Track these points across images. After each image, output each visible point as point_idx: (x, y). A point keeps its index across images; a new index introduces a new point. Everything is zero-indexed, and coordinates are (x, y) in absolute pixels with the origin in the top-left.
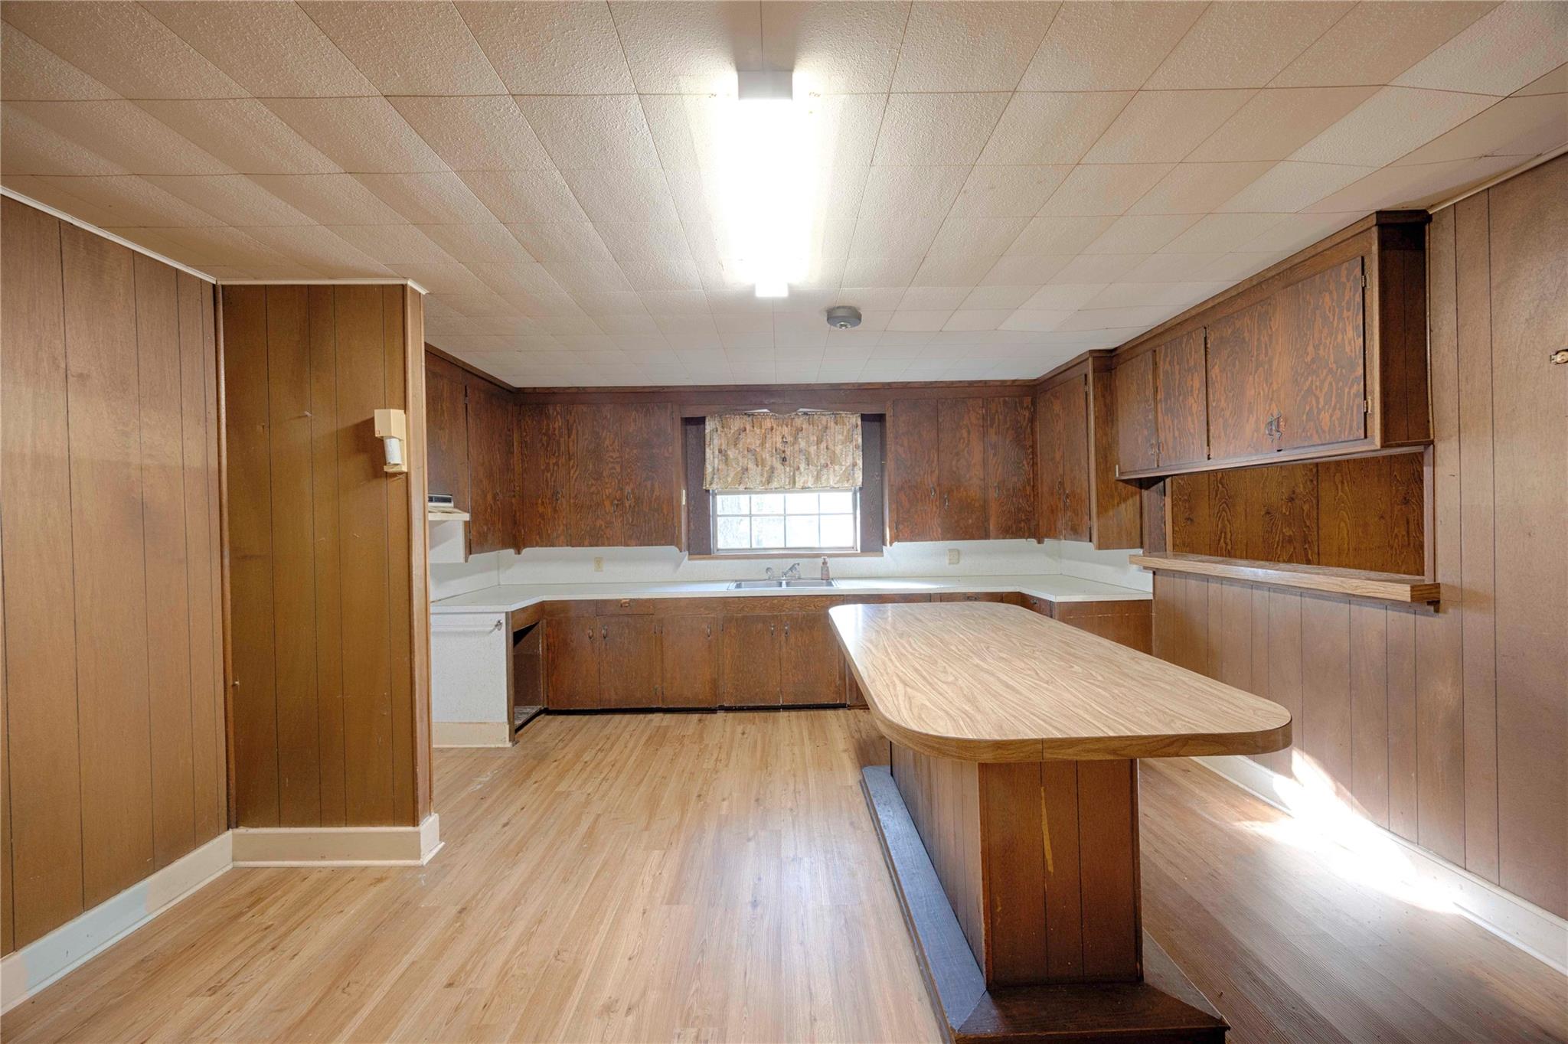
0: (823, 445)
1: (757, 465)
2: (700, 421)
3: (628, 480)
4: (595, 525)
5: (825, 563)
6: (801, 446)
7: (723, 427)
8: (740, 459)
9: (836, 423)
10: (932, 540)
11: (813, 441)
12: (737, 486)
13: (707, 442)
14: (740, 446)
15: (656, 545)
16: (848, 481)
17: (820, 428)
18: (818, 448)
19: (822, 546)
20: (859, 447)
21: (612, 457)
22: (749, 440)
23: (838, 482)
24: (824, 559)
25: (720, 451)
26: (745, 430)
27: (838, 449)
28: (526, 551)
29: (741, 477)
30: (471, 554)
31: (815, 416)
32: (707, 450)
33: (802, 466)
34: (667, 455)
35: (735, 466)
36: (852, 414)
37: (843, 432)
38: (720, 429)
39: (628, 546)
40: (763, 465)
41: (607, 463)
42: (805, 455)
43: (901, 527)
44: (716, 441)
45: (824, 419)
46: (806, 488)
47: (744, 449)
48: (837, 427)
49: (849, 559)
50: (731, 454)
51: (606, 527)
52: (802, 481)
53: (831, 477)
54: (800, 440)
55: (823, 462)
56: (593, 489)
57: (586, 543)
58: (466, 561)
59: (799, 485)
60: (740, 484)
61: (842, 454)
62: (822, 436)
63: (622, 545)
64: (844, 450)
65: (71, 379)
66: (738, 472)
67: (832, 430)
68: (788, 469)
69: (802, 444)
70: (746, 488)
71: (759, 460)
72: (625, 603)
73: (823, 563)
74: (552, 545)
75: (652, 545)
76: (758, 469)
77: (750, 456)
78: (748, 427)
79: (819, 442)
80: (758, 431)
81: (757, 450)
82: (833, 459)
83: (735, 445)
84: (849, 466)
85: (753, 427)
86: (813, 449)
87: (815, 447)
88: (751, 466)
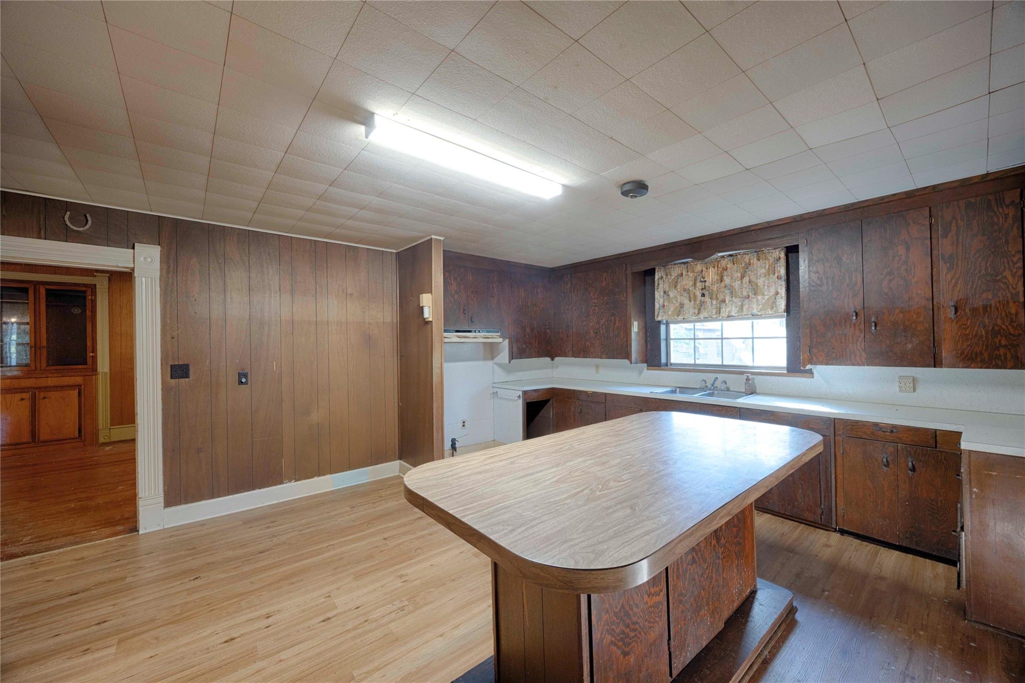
0: (746, 280)
1: (690, 301)
2: (651, 273)
3: (602, 317)
4: (586, 345)
5: (748, 379)
6: (726, 282)
7: (667, 275)
8: (679, 297)
9: (758, 260)
10: (854, 365)
11: (738, 277)
12: (676, 317)
13: (656, 288)
14: (679, 287)
15: (616, 359)
16: (772, 308)
17: (743, 265)
18: (742, 282)
19: (756, 365)
20: (781, 277)
21: (594, 303)
22: (684, 282)
23: (761, 310)
24: (748, 376)
25: (665, 292)
26: (682, 275)
27: (760, 282)
28: (556, 359)
29: (679, 311)
30: (513, 359)
31: (739, 256)
32: (656, 292)
33: (727, 299)
34: (623, 299)
35: (675, 302)
36: (775, 249)
37: (765, 266)
38: (664, 277)
39: (602, 358)
40: (695, 301)
41: (592, 307)
42: (729, 289)
43: (814, 350)
44: (661, 286)
45: (747, 258)
46: (730, 317)
47: (681, 290)
48: (759, 263)
49: (777, 377)
50: (671, 294)
51: (591, 346)
52: (727, 311)
53: (755, 306)
54: (725, 277)
55: (745, 294)
56: (585, 323)
57: (581, 356)
58: (510, 362)
59: (724, 313)
60: (680, 315)
61: (764, 286)
62: (745, 272)
63: (598, 358)
64: (767, 282)
65: (348, 296)
66: (676, 307)
67: (755, 266)
68: (714, 302)
69: (727, 280)
70: (684, 319)
71: (692, 296)
72: (590, 394)
73: (747, 380)
74: (566, 356)
75: (614, 358)
76: (691, 303)
77: (685, 294)
78: (684, 273)
79: (742, 277)
80: (691, 275)
81: (690, 289)
82: (756, 291)
83: (675, 287)
84: (773, 295)
85: (688, 272)
86: (737, 284)
87: (739, 282)
88: (686, 301)
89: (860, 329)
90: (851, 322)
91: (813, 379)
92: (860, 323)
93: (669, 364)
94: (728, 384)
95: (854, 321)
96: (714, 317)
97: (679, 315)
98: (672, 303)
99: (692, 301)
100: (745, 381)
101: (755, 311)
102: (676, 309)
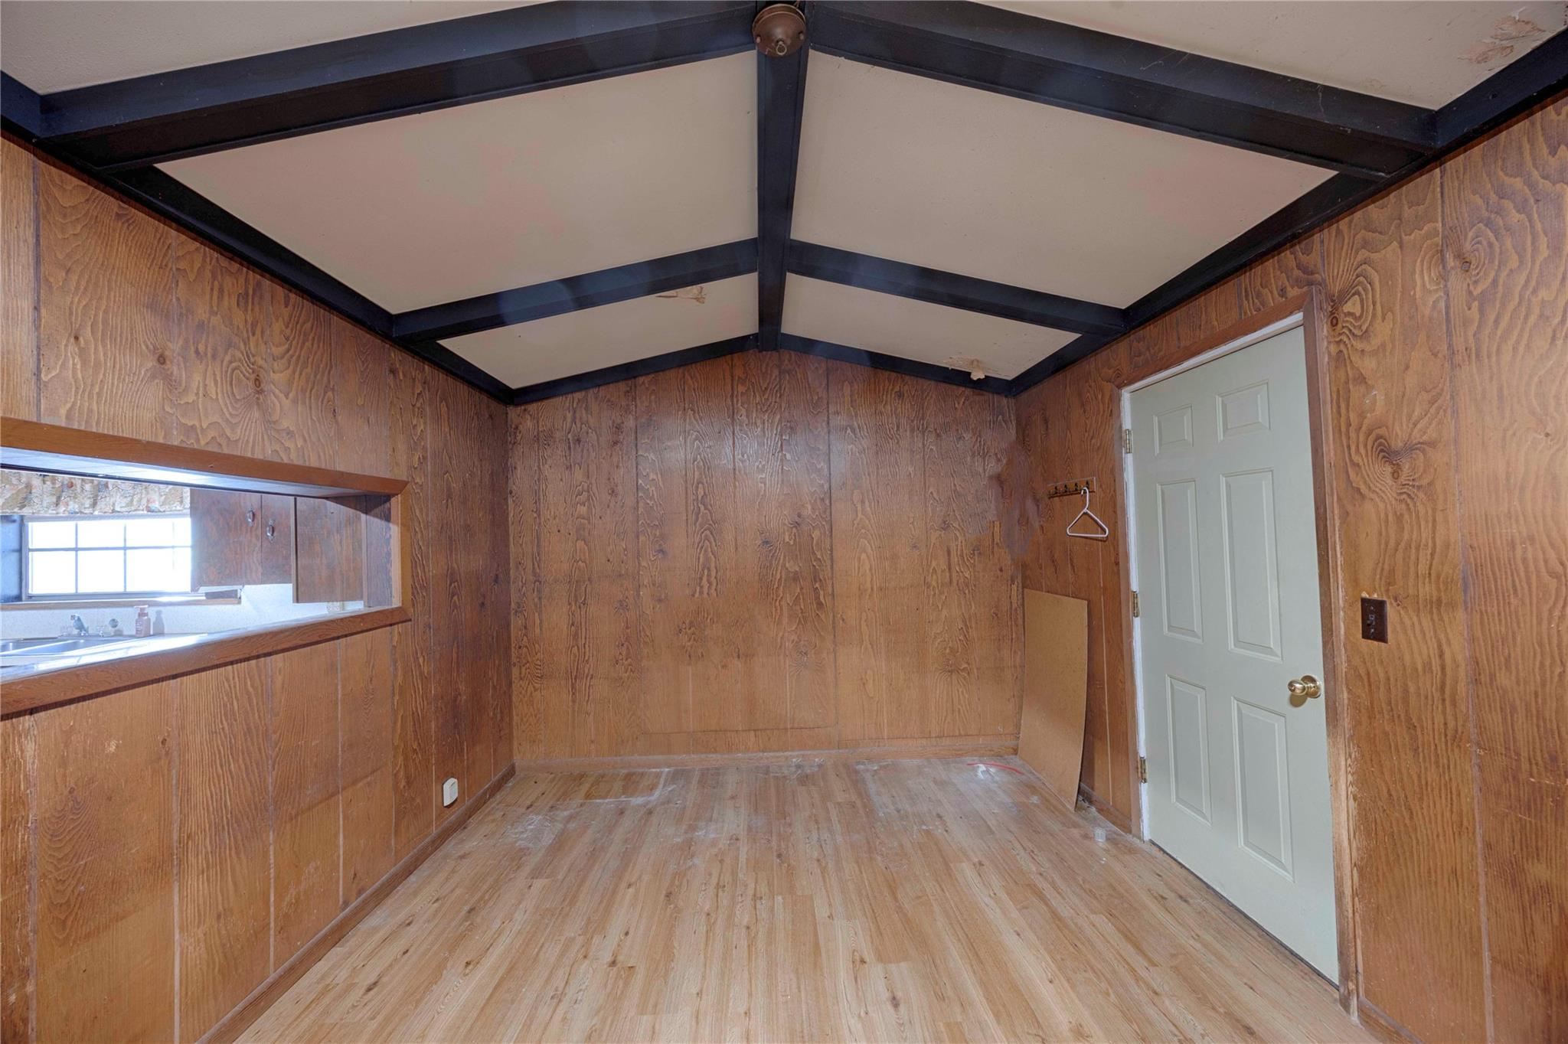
73: (141, 614)
89: (257, 536)
90: (247, 525)
91: (239, 606)
92: (257, 528)
93: (24, 597)
94: (120, 626)
95: (251, 524)
96: (86, 511)
97: (24, 506)
98: (11, 484)
99: (48, 483)
100: (137, 617)
101: (156, 505)
102: (17, 494)
